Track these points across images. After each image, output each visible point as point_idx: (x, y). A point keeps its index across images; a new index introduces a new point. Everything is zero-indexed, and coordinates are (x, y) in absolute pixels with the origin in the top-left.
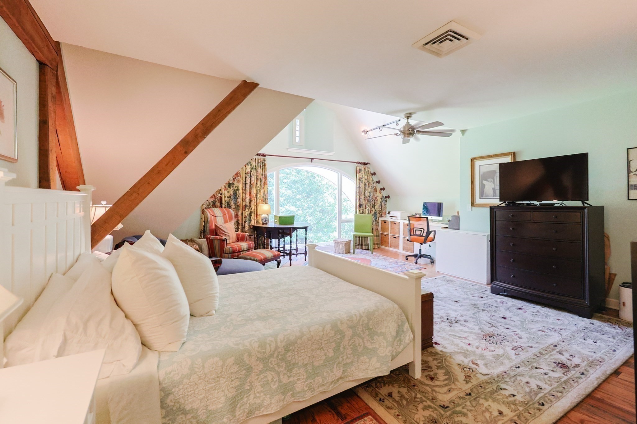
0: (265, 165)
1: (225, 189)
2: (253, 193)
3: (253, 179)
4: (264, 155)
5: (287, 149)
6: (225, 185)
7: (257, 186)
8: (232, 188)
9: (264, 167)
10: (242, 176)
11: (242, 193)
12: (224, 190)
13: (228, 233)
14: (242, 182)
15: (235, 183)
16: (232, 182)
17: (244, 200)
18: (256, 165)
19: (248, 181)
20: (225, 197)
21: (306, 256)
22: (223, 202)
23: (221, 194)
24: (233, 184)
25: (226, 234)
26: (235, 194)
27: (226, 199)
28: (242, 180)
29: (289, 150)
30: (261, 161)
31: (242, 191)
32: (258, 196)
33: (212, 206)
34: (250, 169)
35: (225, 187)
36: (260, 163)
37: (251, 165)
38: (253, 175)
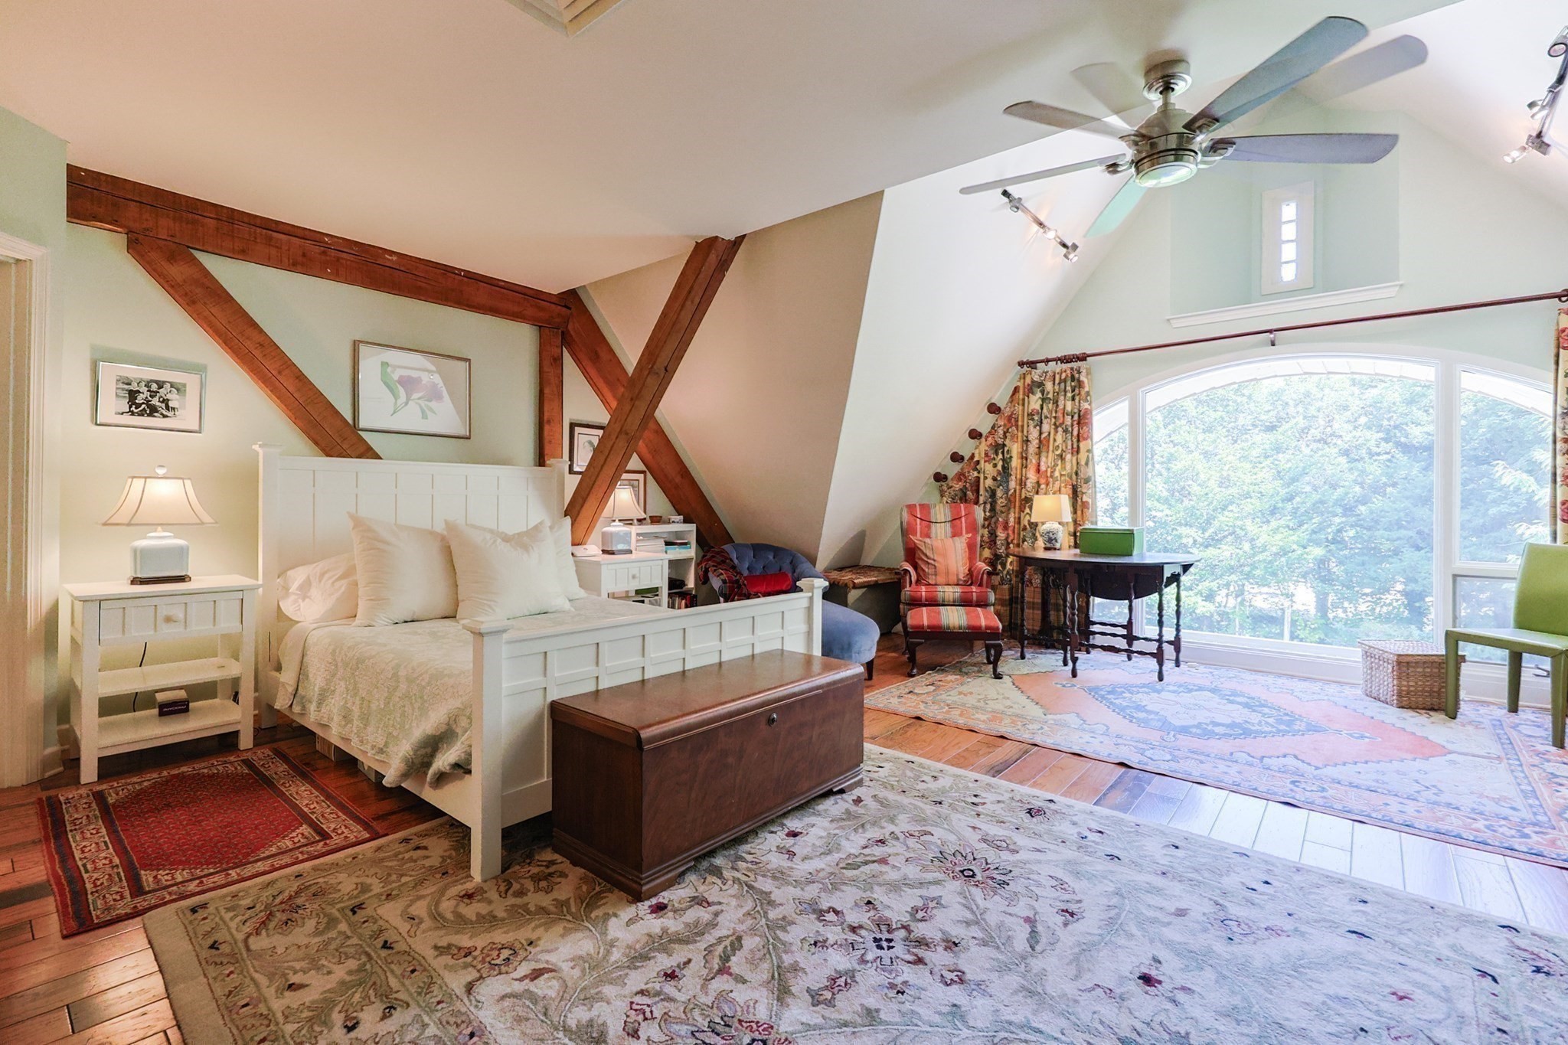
0: (1080, 384)
1: (986, 459)
2: (1043, 468)
3: (1046, 427)
4: (1083, 358)
5: (1168, 320)
6: (987, 448)
7: (1056, 444)
8: (1000, 456)
9: (1077, 391)
10: (1020, 423)
11: (1019, 466)
12: (985, 462)
13: (934, 560)
14: (1020, 438)
15: (1007, 442)
16: (1000, 441)
17: (1022, 483)
18: (1057, 387)
19: (1034, 434)
20: (986, 478)
21: (1161, 663)
22: (982, 492)
23: (979, 473)
24: (1004, 445)
25: (929, 563)
26: (1006, 470)
27: (989, 482)
28: (1020, 434)
29: (1175, 324)
30: (1067, 376)
31: (1019, 461)
32: (1057, 474)
33: (961, 499)
34: (1040, 402)
35: (986, 455)
36: (1065, 381)
37: (1043, 392)
38: (1046, 417)
